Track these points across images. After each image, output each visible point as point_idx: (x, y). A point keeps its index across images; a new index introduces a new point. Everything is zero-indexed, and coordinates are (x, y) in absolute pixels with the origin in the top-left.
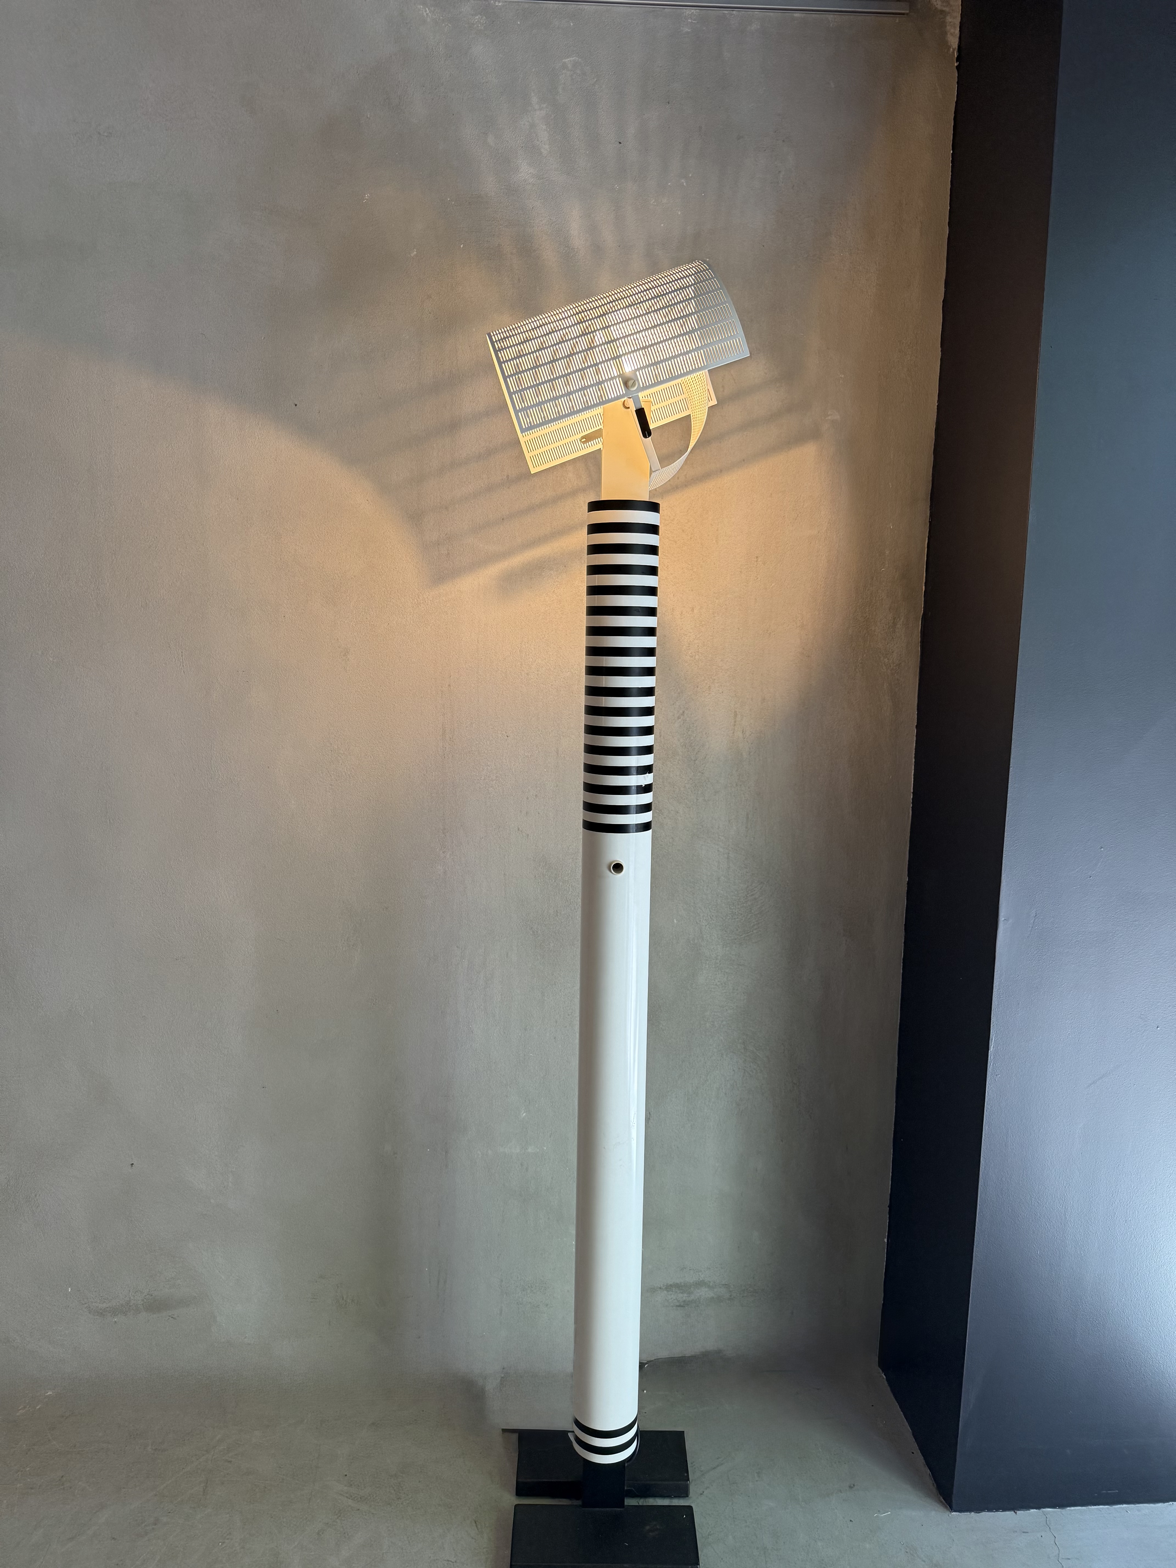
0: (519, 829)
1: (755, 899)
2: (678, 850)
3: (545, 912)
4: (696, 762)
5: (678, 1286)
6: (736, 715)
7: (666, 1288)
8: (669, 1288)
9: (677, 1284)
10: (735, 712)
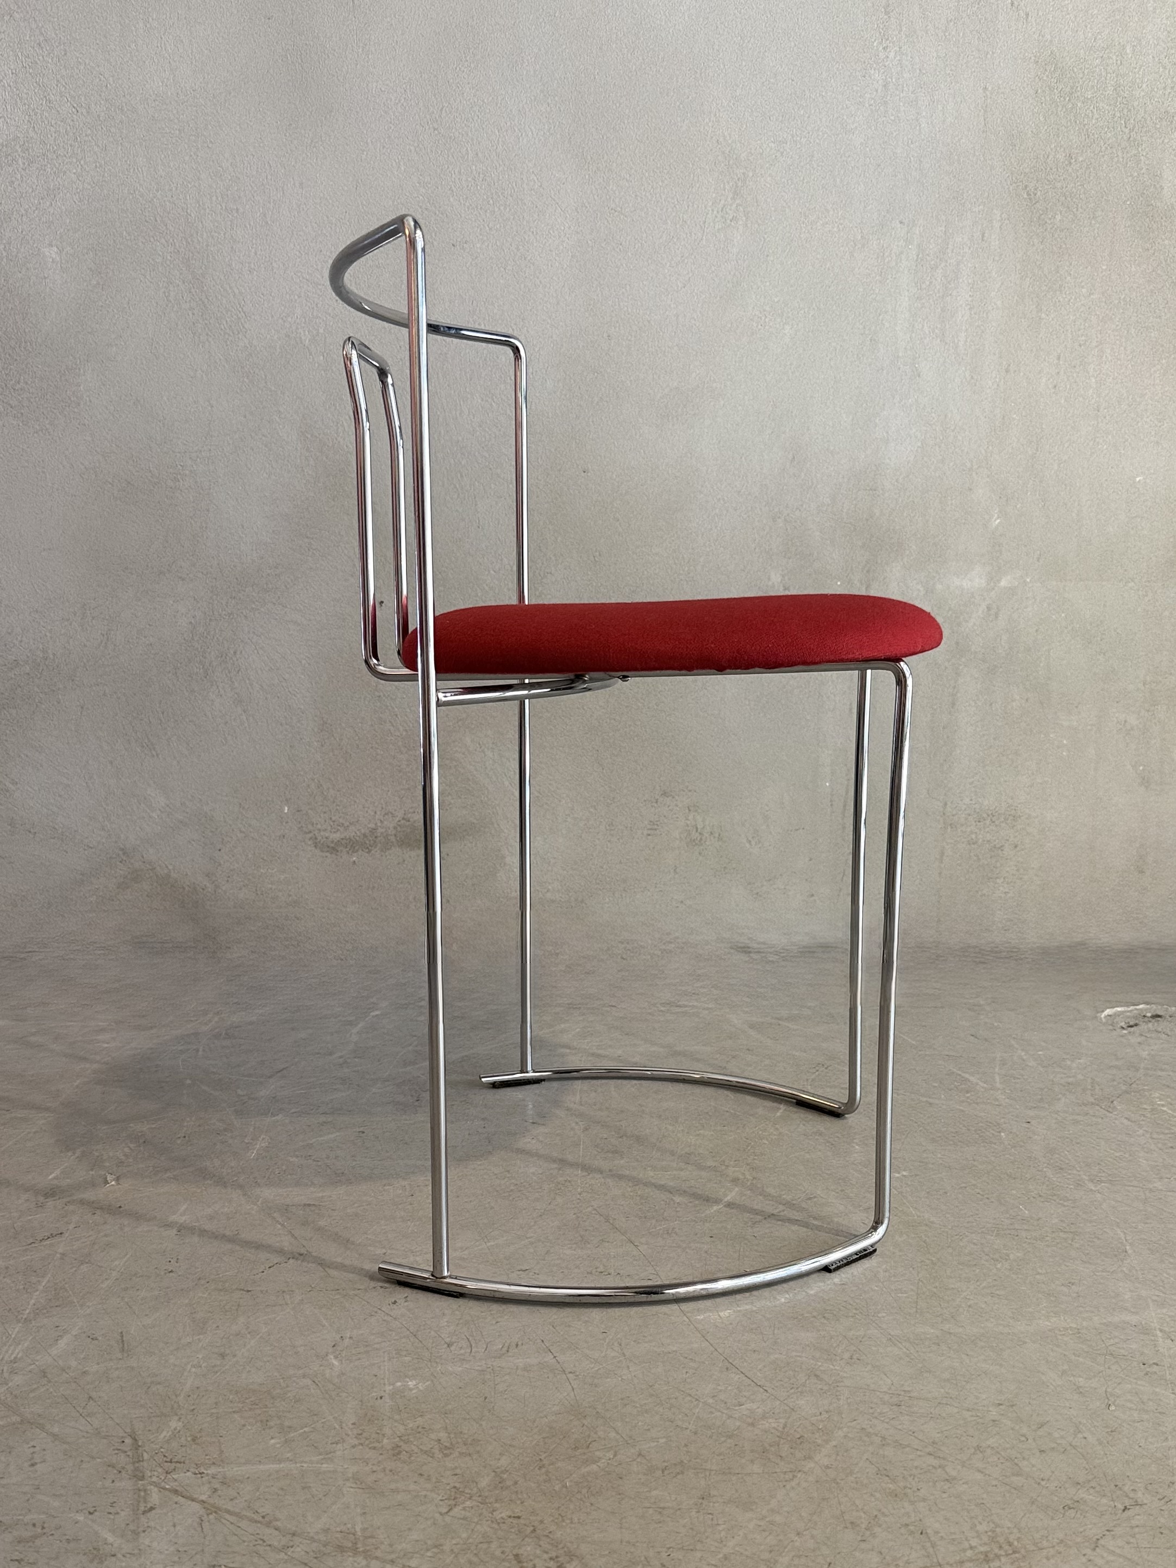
3: (1051, 157)
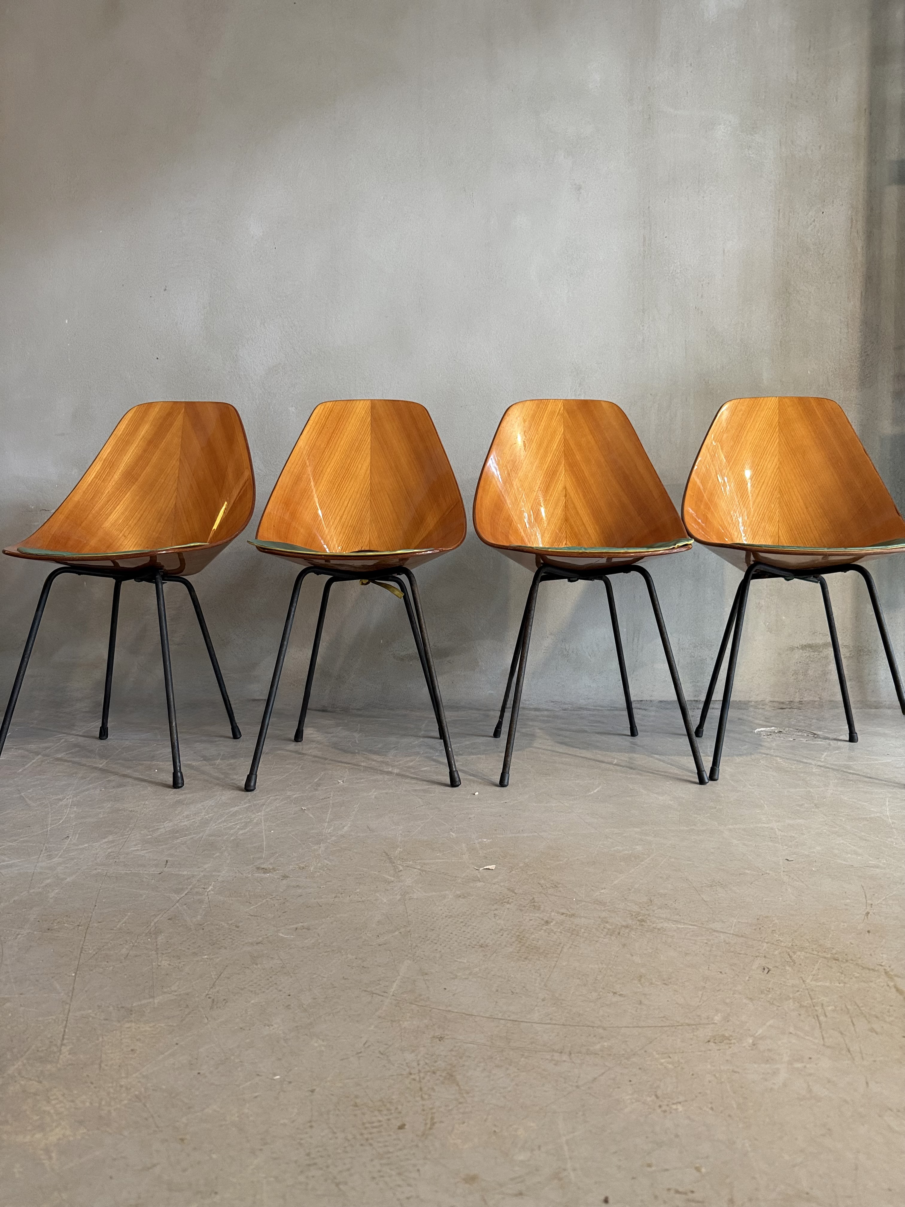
0: (696, 308)
1: (868, 355)
2: (811, 320)
4: (824, 255)
5: (810, 646)
6: (852, 222)
7: (802, 648)
8: (804, 647)
9: (810, 644)
10: (852, 218)
